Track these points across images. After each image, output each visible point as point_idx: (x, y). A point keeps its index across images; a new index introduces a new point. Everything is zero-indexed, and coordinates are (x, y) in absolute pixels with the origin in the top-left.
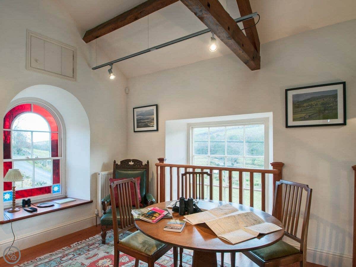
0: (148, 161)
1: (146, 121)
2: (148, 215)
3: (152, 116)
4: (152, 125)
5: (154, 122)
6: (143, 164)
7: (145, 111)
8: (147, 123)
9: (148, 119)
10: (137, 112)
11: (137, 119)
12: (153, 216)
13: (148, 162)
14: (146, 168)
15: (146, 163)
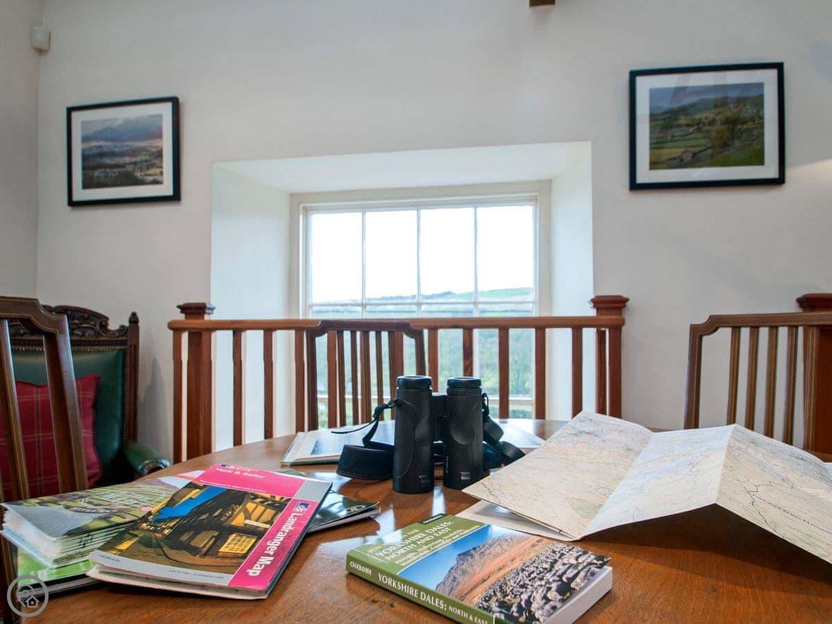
0: (134, 315)
1: (127, 159)
2: (178, 531)
3: (155, 143)
4: (151, 178)
5: (161, 167)
6: (113, 326)
7: (120, 122)
8: (130, 168)
9: (134, 152)
10: (85, 124)
11: (83, 150)
12: (226, 531)
13: (134, 319)
14: (123, 343)
15: (127, 324)
